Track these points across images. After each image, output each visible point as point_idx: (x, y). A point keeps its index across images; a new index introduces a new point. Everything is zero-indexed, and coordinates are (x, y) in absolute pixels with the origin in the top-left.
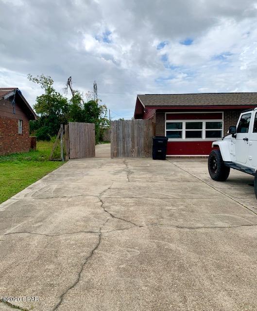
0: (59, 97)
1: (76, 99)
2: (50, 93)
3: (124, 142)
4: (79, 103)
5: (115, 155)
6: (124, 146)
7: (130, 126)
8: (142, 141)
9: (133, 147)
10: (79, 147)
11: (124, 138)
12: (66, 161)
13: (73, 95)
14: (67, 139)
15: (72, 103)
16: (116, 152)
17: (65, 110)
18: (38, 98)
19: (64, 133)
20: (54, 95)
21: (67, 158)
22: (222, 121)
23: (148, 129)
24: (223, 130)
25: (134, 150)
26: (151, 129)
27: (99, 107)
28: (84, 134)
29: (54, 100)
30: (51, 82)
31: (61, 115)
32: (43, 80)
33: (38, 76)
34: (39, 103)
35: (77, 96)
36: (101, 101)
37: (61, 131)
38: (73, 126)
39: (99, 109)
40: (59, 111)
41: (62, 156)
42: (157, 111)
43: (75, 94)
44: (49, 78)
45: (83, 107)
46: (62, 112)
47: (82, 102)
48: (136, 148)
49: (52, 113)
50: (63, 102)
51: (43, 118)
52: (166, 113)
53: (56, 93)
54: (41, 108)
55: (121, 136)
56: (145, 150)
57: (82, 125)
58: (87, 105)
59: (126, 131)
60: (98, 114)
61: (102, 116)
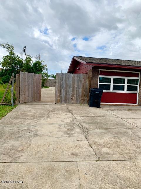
0: (18, 58)
1: (28, 60)
2: (12, 54)
3: (66, 91)
4: (30, 62)
5: (58, 101)
6: (66, 95)
7: (72, 79)
8: (80, 91)
9: (73, 95)
10: (28, 94)
11: (66, 88)
12: (15, 105)
13: (27, 57)
14: (18, 86)
15: (25, 62)
16: (59, 98)
17: (21, 66)
18: (4, 57)
19: (15, 81)
20: (14, 56)
21: (17, 102)
22: (138, 78)
23: (85, 82)
24: (138, 85)
25: (73, 97)
26: (88, 82)
27: (42, 65)
28: (32, 82)
29: (14, 59)
30: (13, 48)
31: (18, 69)
32: (8, 46)
33: (4, 43)
34: (4, 60)
35: (29, 58)
36: (44, 62)
37: (12, 79)
38: (23, 75)
39: (42, 67)
40: (17, 66)
41: (12, 101)
42: (93, 68)
43: (28, 57)
44: (11, 45)
45: (32, 65)
46: (19, 68)
47: (32, 62)
48: (75, 96)
49: (13, 67)
50: (20, 61)
51: (6, 70)
52: (100, 70)
53: (16, 55)
54: (5, 64)
55: (64, 86)
56: (82, 98)
57: (31, 75)
58: (35, 64)
59: (68, 82)
60: (42, 70)
61: (44, 71)
